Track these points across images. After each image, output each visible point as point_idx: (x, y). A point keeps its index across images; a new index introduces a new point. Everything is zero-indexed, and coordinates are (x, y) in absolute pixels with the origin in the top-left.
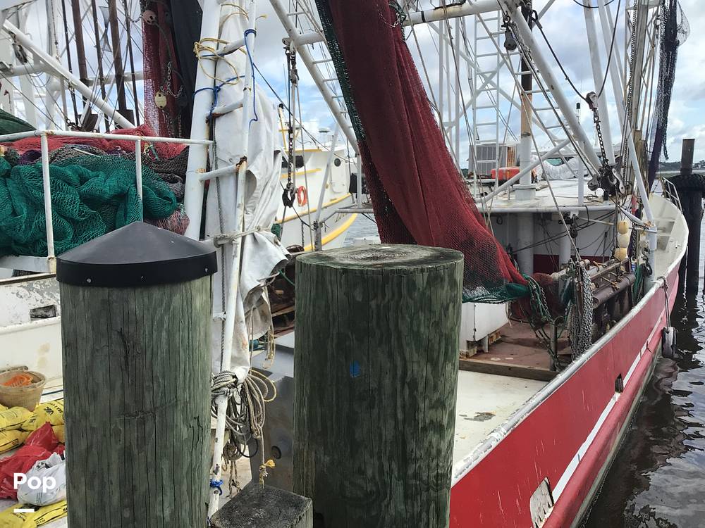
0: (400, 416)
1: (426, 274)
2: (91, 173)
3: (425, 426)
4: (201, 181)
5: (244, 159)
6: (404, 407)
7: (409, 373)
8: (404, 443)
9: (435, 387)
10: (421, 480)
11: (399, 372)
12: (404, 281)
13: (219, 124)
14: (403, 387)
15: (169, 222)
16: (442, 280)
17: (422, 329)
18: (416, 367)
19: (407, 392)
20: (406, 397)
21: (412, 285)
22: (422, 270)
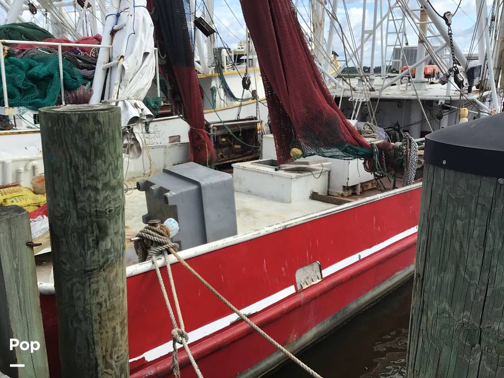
0: (71, 181)
1: (77, 117)
2: (37, 63)
3: (85, 187)
4: (103, 69)
5: (122, 57)
6: (72, 177)
7: (73, 162)
8: (74, 193)
9: (90, 170)
10: (85, 211)
11: (69, 161)
12: (66, 118)
13: (117, 35)
14: (71, 167)
15: (78, 92)
16: (88, 119)
17: (78, 142)
18: (76, 159)
19: (73, 170)
20: (73, 173)
21: (70, 121)
22: (75, 114)
